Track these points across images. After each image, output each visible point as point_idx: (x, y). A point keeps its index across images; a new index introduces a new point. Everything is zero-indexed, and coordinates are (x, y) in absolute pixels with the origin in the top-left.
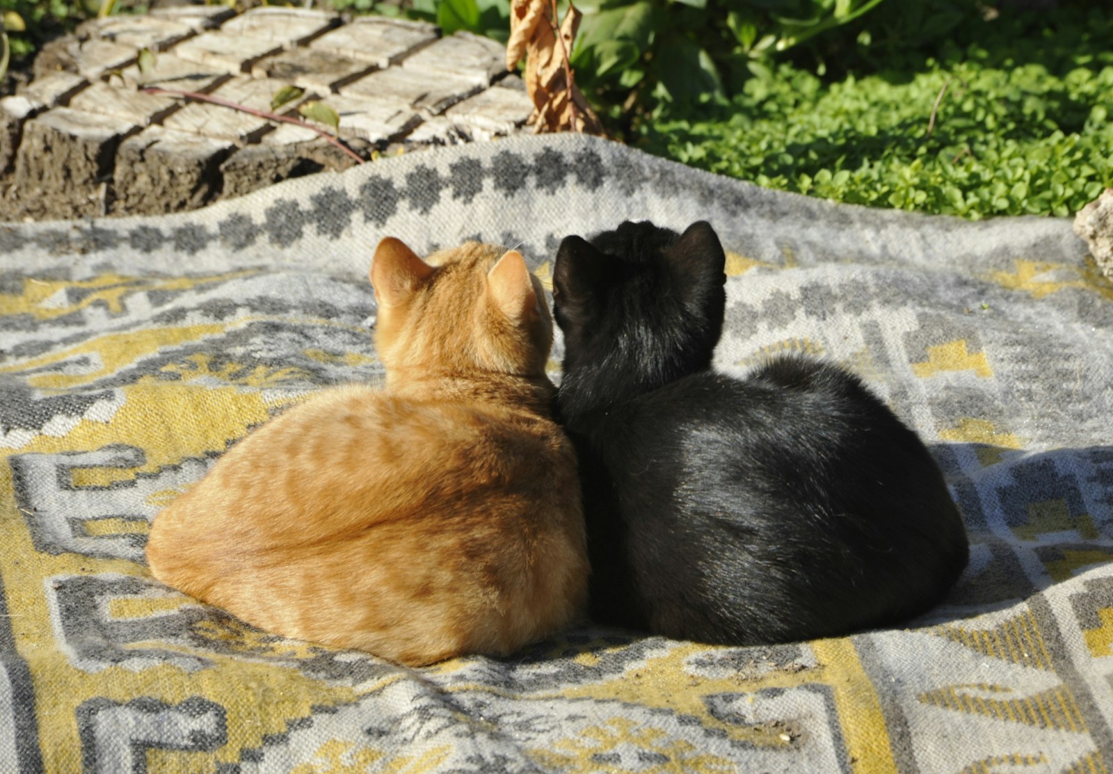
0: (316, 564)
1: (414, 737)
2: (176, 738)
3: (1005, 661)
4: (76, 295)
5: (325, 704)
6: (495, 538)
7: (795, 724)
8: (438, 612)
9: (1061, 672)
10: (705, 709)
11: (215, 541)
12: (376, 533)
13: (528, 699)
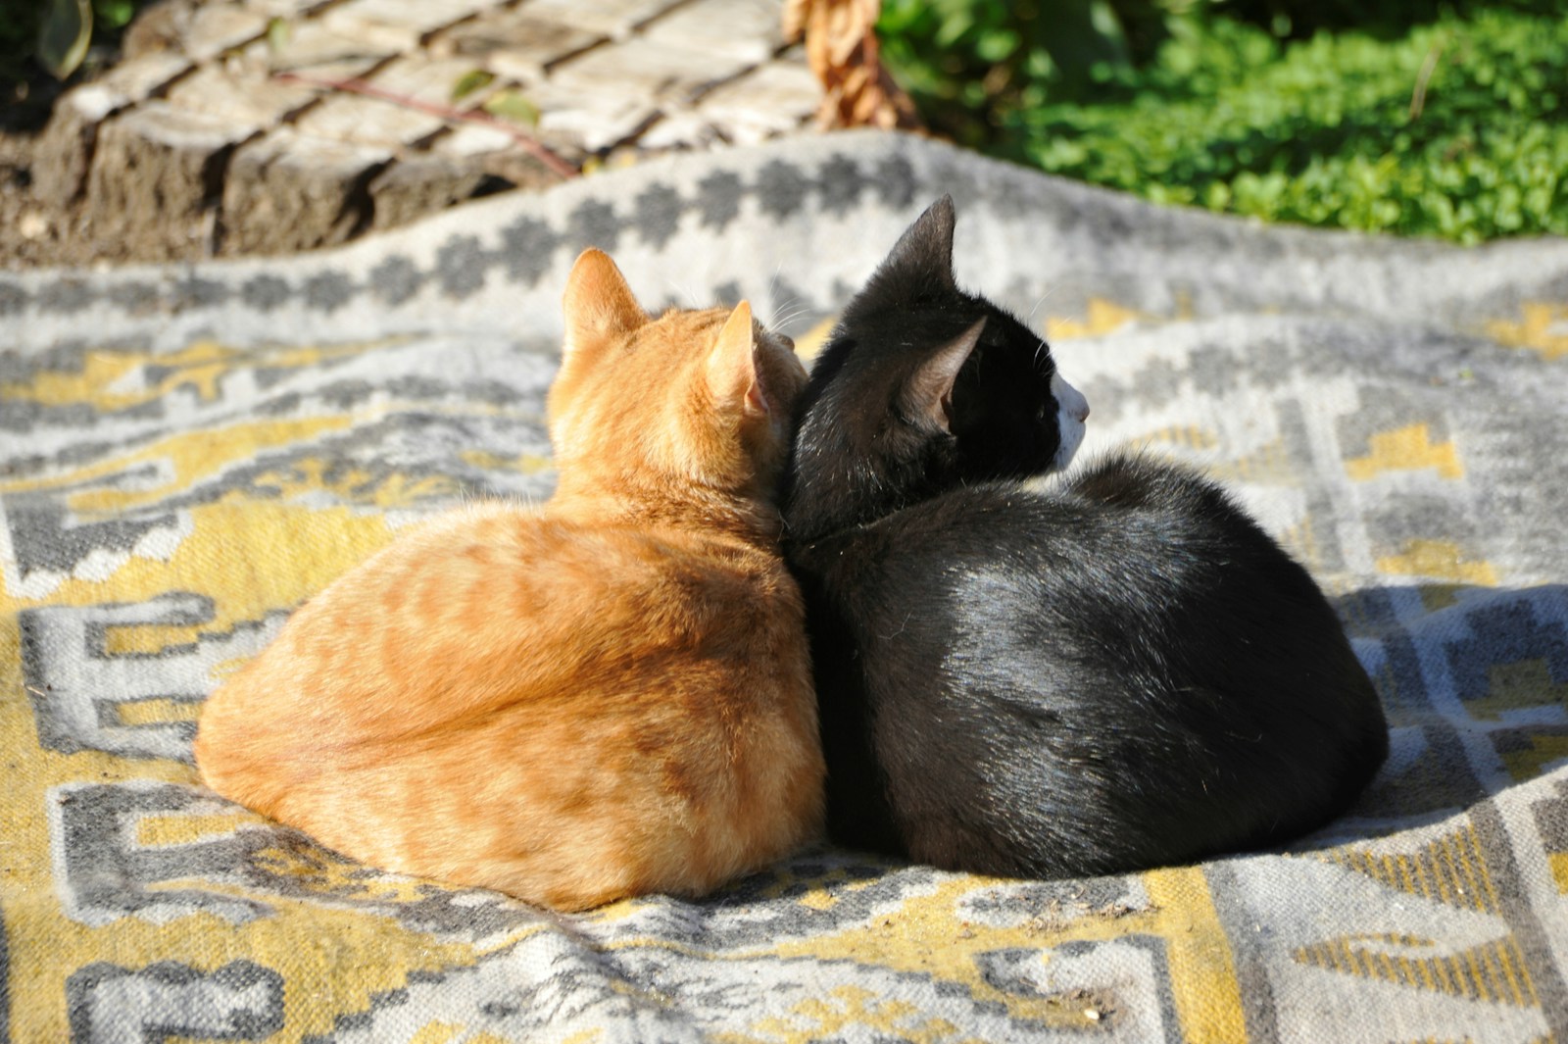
0: (424, 764)
1: (551, 1017)
2: (210, 1021)
3: (1429, 899)
4: (156, 375)
5: (427, 969)
6: (681, 724)
7: (1108, 994)
8: (598, 831)
9: (1510, 915)
10: (977, 973)
11: (286, 732)
12: (508, 719)
13: (725, 959)
